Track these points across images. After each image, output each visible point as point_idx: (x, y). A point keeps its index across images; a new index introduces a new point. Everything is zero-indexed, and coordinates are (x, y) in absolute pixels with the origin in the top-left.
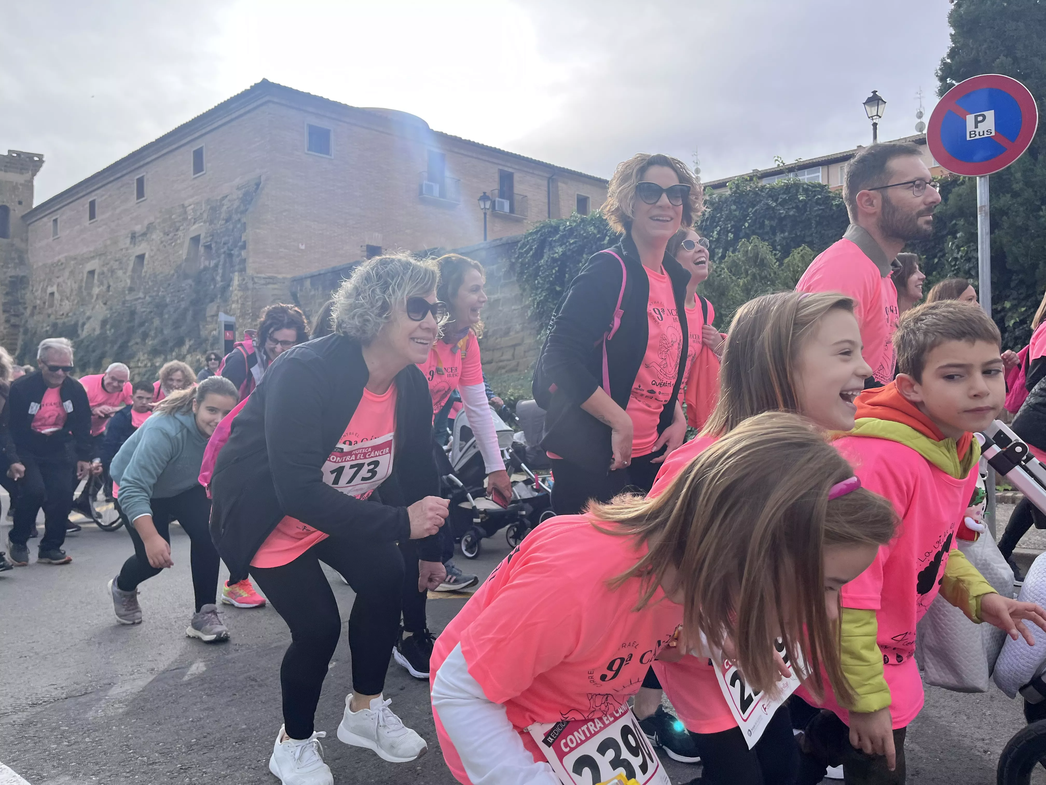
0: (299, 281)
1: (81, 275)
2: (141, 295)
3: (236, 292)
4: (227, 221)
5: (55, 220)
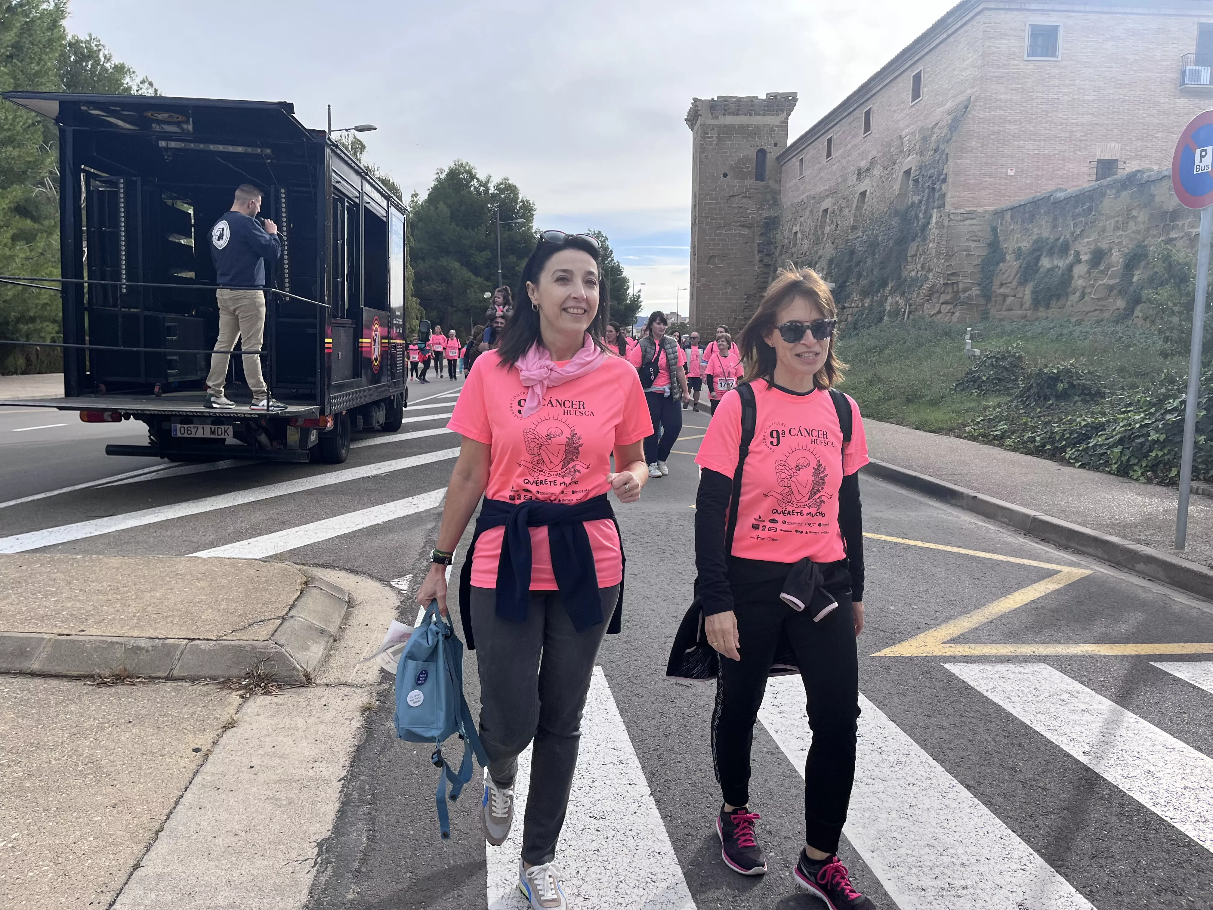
0: (1000, 214)
1: (818, 214)
2: (860, 234)
3: (933, 230)
4: (936, 151)
5: (802, 160)
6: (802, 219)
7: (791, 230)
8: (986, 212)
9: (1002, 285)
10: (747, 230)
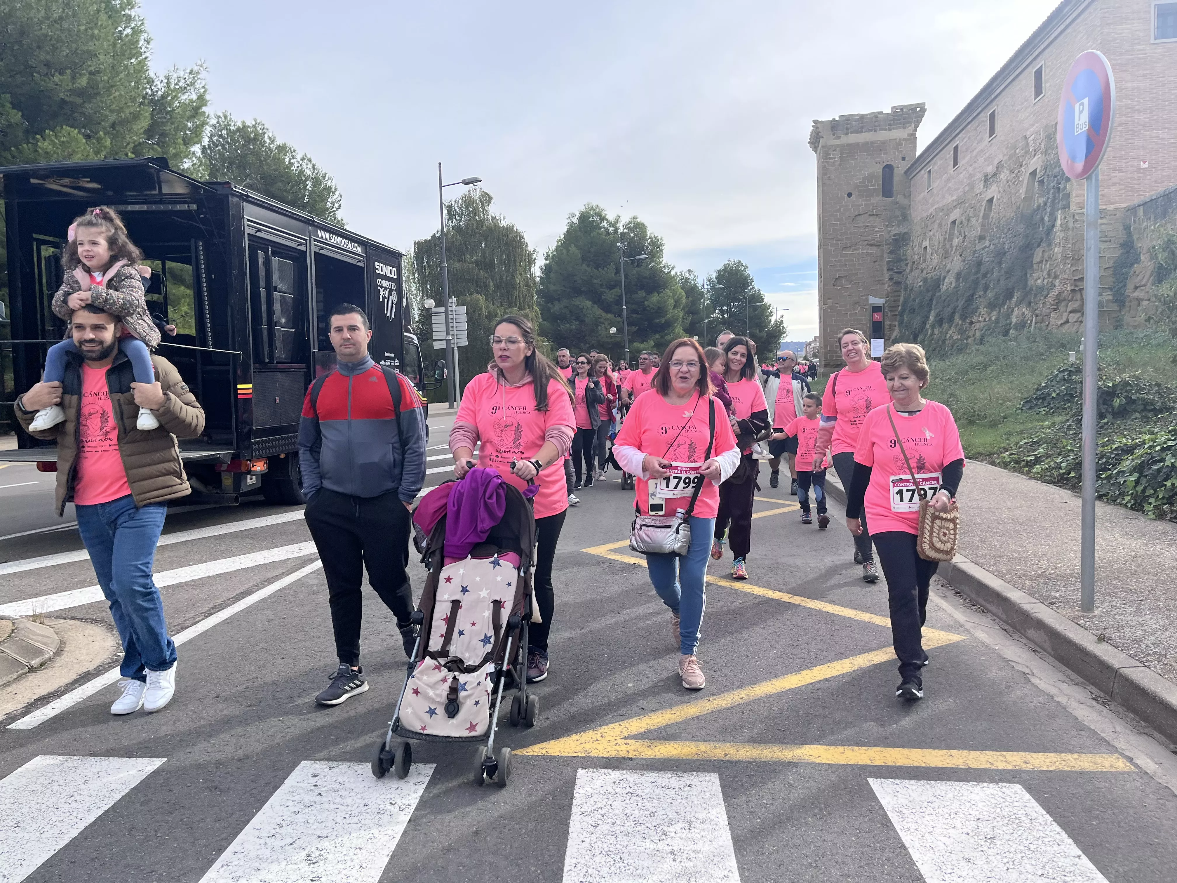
0: (1132, 210)
1: (946, 226)
2: (987, 243)
3: (1058, 234)
5: (929, 171)
6: (931, 233)
7: (920, 245)
8: (1116, 209)
9: (1136, 288)
10: (875, 248)
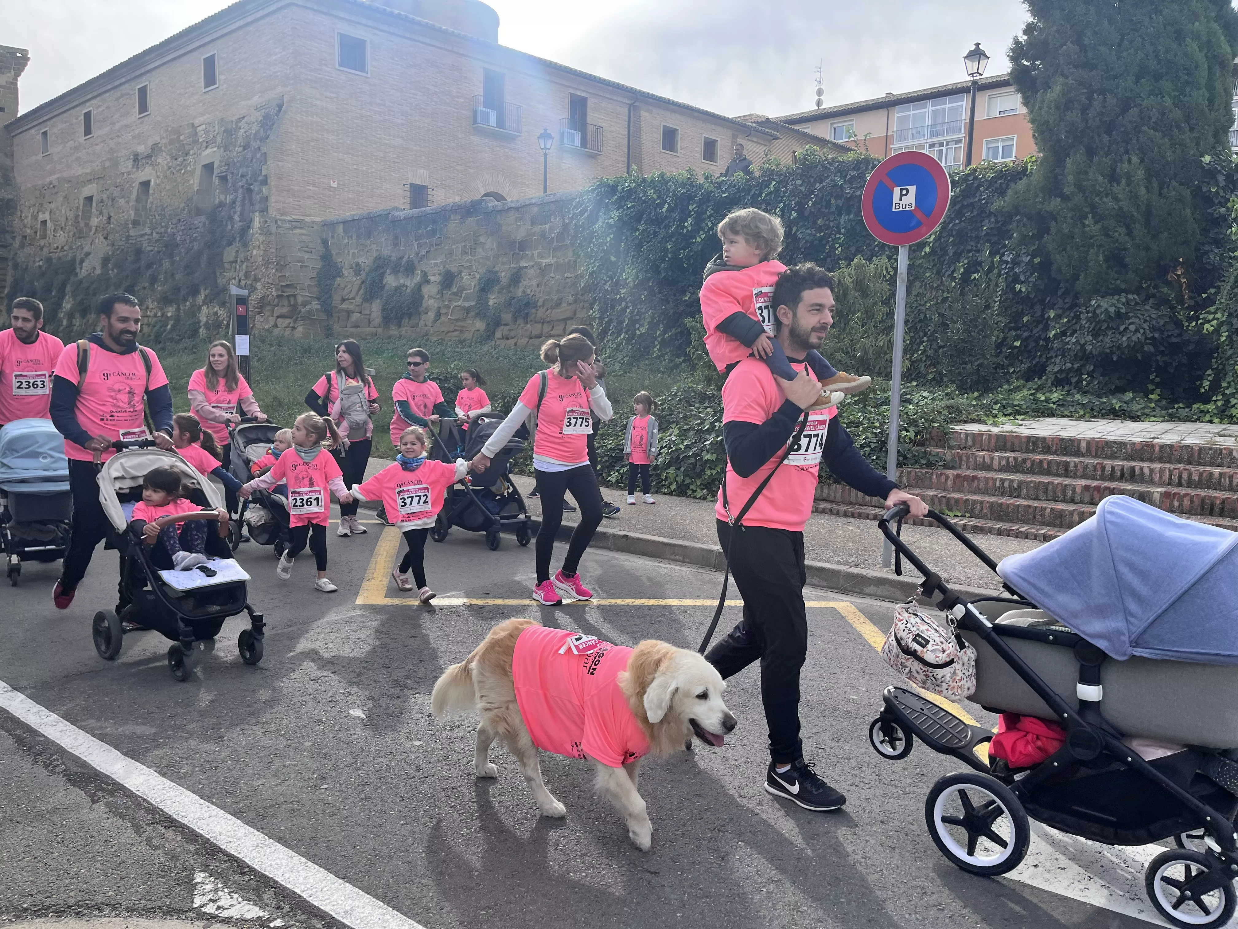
0: (330, 226)
1: (76, 201)
2: (147, 230)
3: (258, 236)
4: (245, 148)
5: (45, 133)
6: (53, 206)
7: (34, 217)
9: (343, 300)
